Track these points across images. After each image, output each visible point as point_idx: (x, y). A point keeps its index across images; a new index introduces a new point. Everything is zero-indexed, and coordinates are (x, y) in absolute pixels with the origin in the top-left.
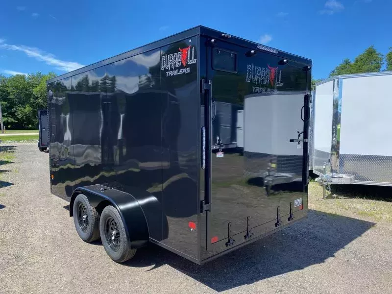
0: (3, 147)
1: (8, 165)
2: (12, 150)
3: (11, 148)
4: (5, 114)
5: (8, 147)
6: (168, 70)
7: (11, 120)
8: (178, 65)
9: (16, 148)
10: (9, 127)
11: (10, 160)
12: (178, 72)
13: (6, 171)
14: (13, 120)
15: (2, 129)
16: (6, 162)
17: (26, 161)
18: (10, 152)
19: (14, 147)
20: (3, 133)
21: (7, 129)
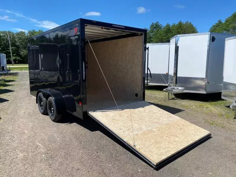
0: (12, 73)
1: (13, 82)
2: (17, 75)
3: (16, 73)
4: (14, 55)
5: (14, 73)
6: (71, 37)
7: (18, 58)
8: (74, 34)
9: (19, 74)
10: (17, 62)
11: (15, 80)
12: (74, 37)
13: (12, 85)
14: (19, 58)
15: (13, 63)
16: (12, 81)
17: (23, 80)
18: (15, 76)
19: (18, 73)
20: (13, 65)
21: (15, 63)
